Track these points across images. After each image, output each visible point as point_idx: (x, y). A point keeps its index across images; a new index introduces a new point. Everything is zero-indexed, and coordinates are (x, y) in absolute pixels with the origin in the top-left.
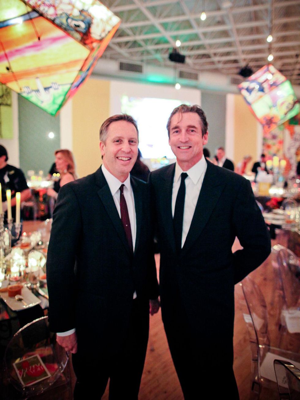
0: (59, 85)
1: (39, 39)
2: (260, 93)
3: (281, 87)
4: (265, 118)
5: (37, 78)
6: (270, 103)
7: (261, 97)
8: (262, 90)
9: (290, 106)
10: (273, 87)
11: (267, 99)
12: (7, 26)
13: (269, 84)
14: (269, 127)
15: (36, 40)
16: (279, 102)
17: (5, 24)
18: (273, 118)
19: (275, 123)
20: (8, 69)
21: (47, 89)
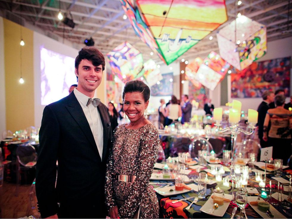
3: (136, 57)
5: (182, 29)
6: (130, 67)
7: (125, 63)
8: (125, 58)
9: (140, 70)
16: (135, 67)
18: (130, 76)
20: (164, 13)
21: (181, 40)
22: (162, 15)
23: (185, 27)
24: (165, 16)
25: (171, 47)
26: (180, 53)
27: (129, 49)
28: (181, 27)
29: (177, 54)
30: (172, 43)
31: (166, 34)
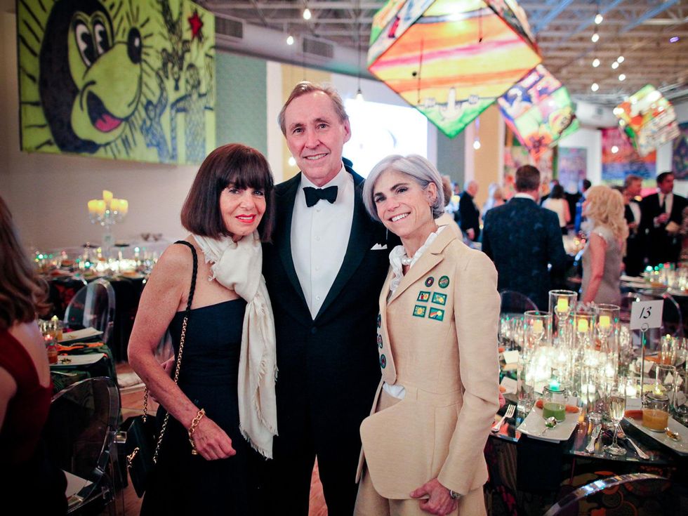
0: (479, 98)
1: (481, 40)
2: (526, 104)
3: (554, 95)
4: (532, 138)
5: (453, 88)
6: (539, 117)
7: (527, 109)
8: (527, 98)
9: (566, 122)
10: (544, 96)
11: (535, 112)
12: (443, 21)
13: (536, 91)
14: (538, 152)
15: (476, 42)
16: (552, 117)
17: (441, 19)
18: (543, 138)
19: (546, 145)
20: (414, 74)
21: (459, 102)
22: (411, 77)
23: (457, 84)
24: (417, 76)
25: (444, 114)
26: (467, 120)
27: (541, 77)
28: (451, 85)
29: (460, 121)
30: (444, 109)
31: (429, 99)
